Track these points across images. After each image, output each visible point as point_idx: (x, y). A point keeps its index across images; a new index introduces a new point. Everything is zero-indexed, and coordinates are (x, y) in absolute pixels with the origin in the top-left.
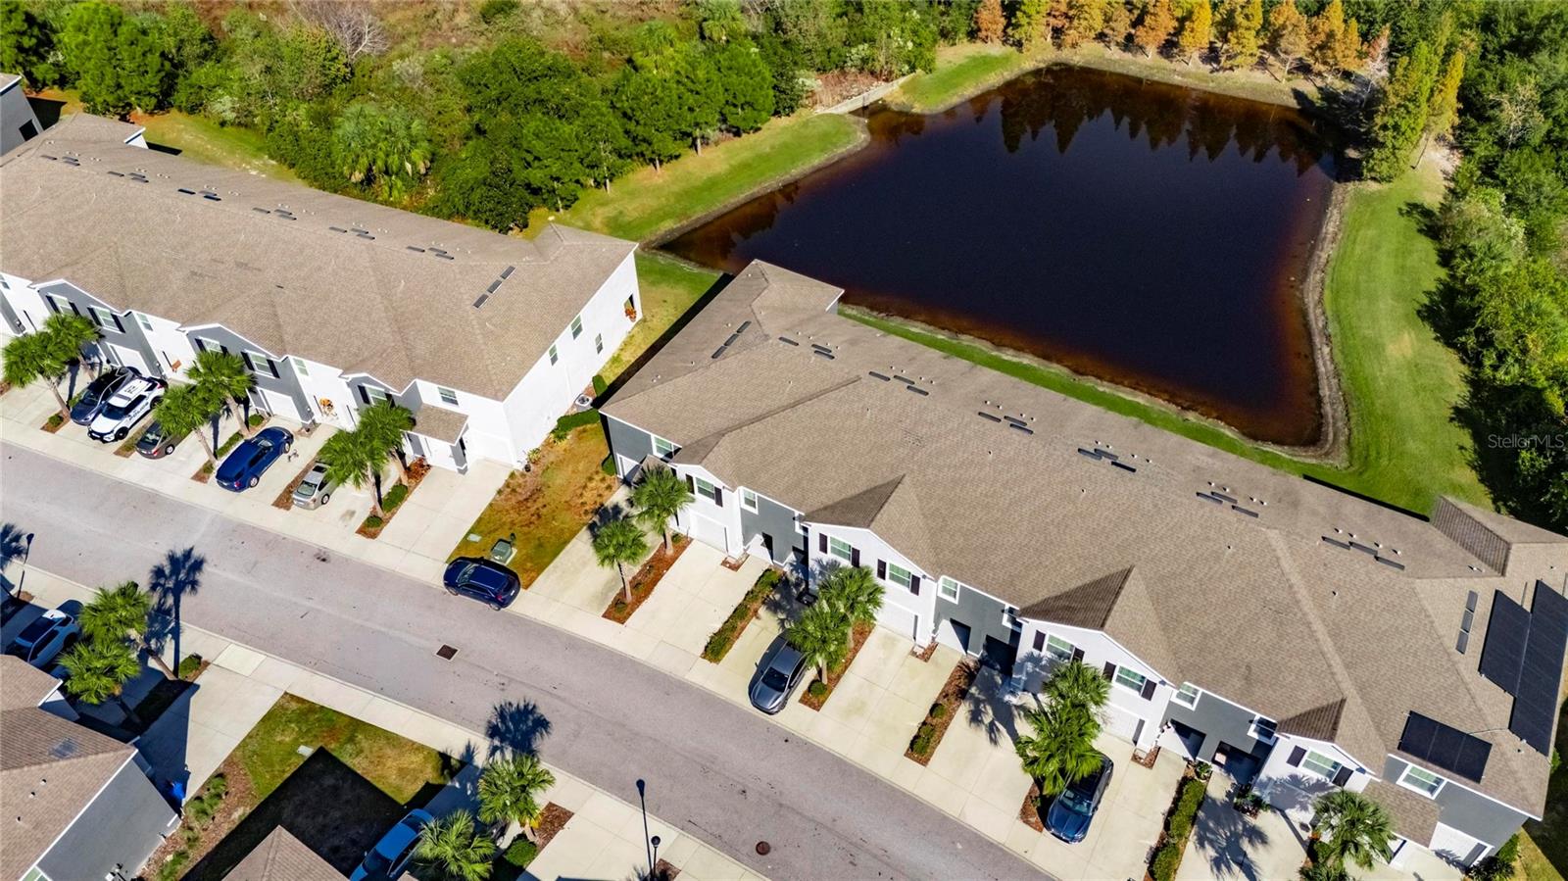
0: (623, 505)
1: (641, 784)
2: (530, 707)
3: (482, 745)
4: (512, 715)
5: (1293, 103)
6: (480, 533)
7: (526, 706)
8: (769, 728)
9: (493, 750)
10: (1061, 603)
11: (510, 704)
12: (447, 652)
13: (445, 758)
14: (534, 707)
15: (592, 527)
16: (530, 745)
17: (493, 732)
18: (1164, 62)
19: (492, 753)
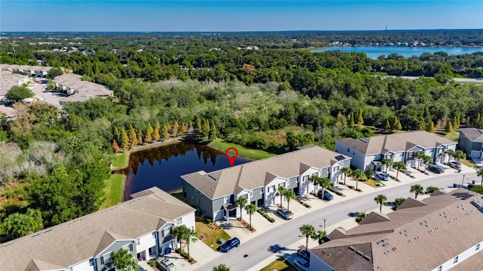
0: (221, 223)
1: (299, 236)
3: (277, 254)
4: (271, 249)
5: (180, 141)
6: (211, 245)
7: (270, 247)
8: (295, 220)
10: (302, 170)
11: (268, 249)
12: (246, 256)
13: (278, 259)
15: (224, 229)
16: (282, 248)
17: (275, 252)
18: (151, 144)
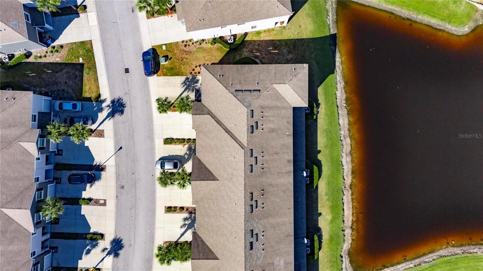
2: (125, 106)
3: (108, 102)
4: (120, 102)
6: (166, 48)
7: (124, 104)
8: (153, 169)
9: (108, 106)
11: (123, 100)
12: (127, 71)
13: (99, 96)
14: (125, 107)
16: (115, 114)
19: (107, 106)
